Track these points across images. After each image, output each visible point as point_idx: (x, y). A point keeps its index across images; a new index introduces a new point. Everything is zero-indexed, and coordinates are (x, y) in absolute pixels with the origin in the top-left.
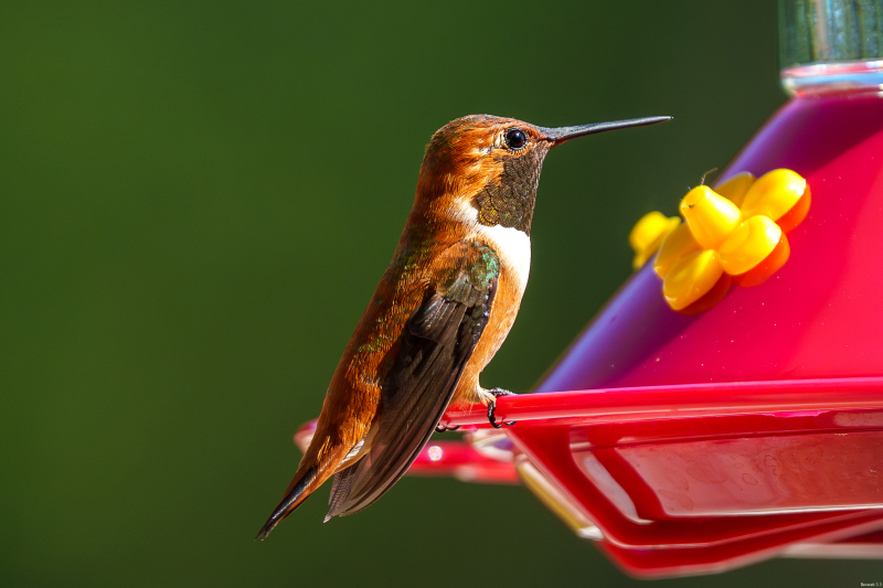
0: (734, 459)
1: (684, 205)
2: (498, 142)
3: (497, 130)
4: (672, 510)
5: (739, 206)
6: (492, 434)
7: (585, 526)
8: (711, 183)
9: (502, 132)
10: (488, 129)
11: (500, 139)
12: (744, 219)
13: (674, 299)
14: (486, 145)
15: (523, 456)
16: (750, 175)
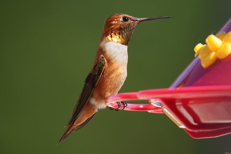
0: (220, 107)
1: (207, 40)
2: (120, 20)
3: (120, 17)
4: (204, 121)
5: (222, 40)
6: (155, 101)
7: (180, 125)
8: (215, 34)
9: (122, 17)
10: (118, 17)
11: (121, 19)
12: (223, 44)
13: (204, 65)
14: (117, 21)
15: (164, 107)
16: (225, 32)
